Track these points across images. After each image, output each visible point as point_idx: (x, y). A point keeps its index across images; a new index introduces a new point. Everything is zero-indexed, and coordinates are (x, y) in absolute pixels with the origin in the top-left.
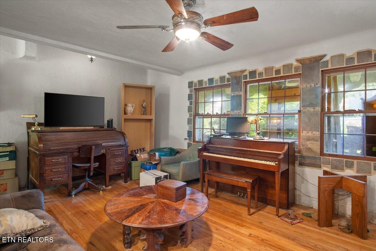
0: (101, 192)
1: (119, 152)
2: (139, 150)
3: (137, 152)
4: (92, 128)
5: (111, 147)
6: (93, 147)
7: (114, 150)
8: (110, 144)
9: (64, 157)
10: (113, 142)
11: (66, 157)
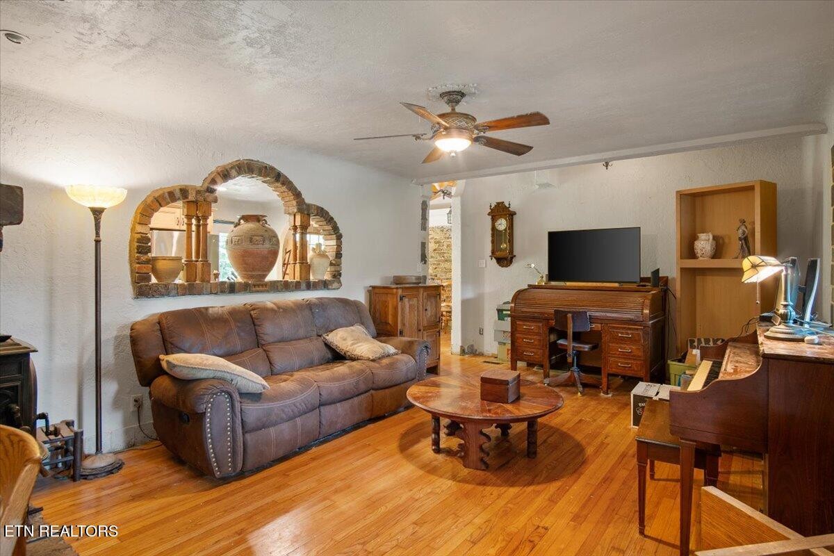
0: (579, 393)
1: (628, 334)
2: (703, 340)
3: (696, 344)
4: (616, 285)
5: (611, 322)
6: (570, 315)
7: (617, 328)
8: (608, 315)
9: (538, 324)
10: (616, 312)
11: (541, 325)
